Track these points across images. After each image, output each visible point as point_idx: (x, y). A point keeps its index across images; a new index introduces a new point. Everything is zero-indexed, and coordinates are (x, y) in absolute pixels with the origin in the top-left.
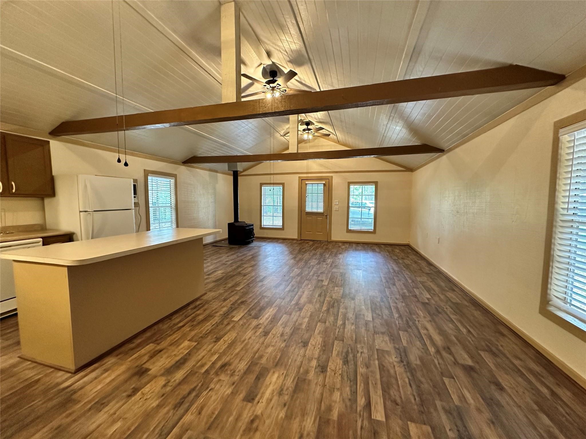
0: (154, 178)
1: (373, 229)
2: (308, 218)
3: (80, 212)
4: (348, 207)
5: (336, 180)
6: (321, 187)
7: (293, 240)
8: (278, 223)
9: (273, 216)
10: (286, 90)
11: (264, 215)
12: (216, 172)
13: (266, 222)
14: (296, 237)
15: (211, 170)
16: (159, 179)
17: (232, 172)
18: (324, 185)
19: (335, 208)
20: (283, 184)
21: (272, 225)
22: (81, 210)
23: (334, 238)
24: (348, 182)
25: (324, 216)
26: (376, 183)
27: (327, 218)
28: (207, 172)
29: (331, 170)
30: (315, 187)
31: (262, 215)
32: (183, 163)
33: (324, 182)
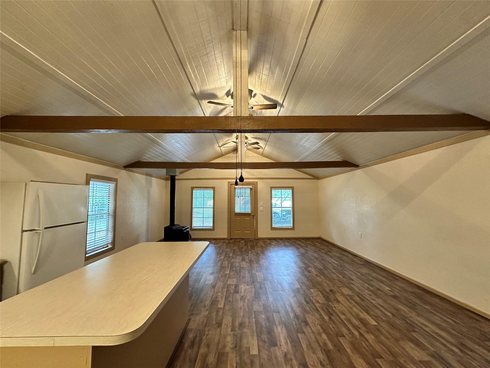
0: (95, 183)
1: (292, 226)
2: (237, 218)
3: (23, 231)
4: (271, 208)
5: (261, 185)
6: (248, 191)
7: (223, 239)
8: (209, 224)
9: (203, 217)
10: (252, 107)
11: (194, 217)
12: (151, 176)
13: (197, 223)
14: (226, 236)
15: (148, 175)
16: (98, 183)
17: (170, 177)
18: (251, 189)
19: (260, 208)
20: (214, 188)
21: (202, 226)
22: (24, 229)
23: (260, 235)
24: (271, 187)
25: (251, 216)
26: (292, 188)
27: (254, 218)
28: (144, 177)
29: (256, 176)
30: (243, 191)
31: (193, 217)
32: (124, 167)
33: (251, 187)
